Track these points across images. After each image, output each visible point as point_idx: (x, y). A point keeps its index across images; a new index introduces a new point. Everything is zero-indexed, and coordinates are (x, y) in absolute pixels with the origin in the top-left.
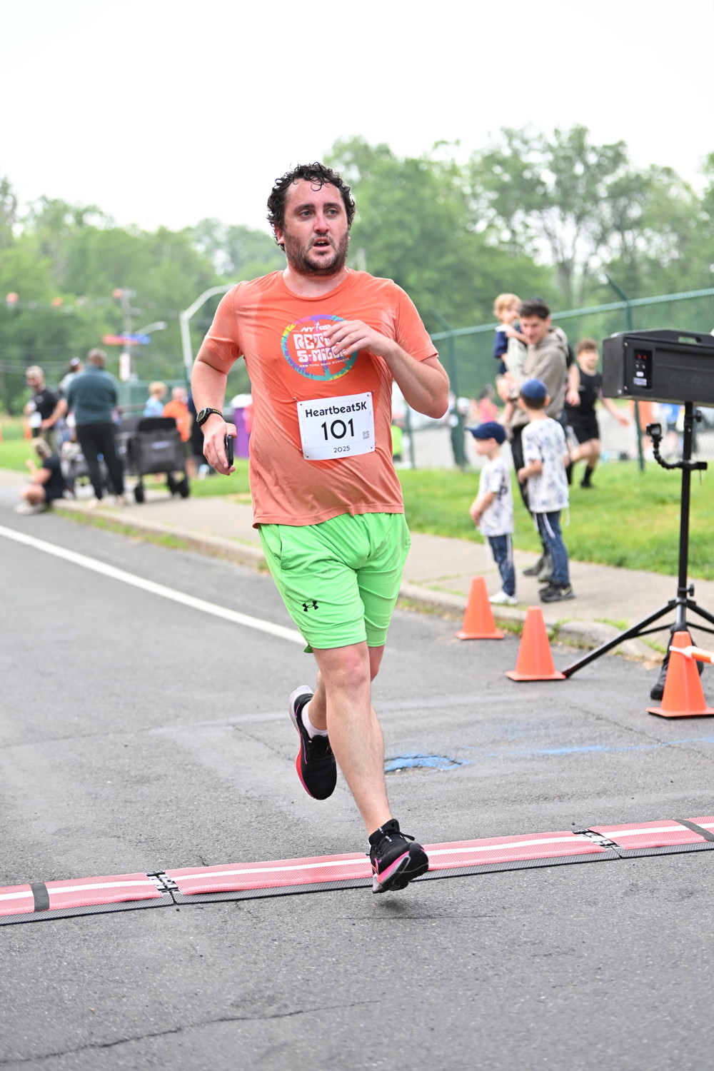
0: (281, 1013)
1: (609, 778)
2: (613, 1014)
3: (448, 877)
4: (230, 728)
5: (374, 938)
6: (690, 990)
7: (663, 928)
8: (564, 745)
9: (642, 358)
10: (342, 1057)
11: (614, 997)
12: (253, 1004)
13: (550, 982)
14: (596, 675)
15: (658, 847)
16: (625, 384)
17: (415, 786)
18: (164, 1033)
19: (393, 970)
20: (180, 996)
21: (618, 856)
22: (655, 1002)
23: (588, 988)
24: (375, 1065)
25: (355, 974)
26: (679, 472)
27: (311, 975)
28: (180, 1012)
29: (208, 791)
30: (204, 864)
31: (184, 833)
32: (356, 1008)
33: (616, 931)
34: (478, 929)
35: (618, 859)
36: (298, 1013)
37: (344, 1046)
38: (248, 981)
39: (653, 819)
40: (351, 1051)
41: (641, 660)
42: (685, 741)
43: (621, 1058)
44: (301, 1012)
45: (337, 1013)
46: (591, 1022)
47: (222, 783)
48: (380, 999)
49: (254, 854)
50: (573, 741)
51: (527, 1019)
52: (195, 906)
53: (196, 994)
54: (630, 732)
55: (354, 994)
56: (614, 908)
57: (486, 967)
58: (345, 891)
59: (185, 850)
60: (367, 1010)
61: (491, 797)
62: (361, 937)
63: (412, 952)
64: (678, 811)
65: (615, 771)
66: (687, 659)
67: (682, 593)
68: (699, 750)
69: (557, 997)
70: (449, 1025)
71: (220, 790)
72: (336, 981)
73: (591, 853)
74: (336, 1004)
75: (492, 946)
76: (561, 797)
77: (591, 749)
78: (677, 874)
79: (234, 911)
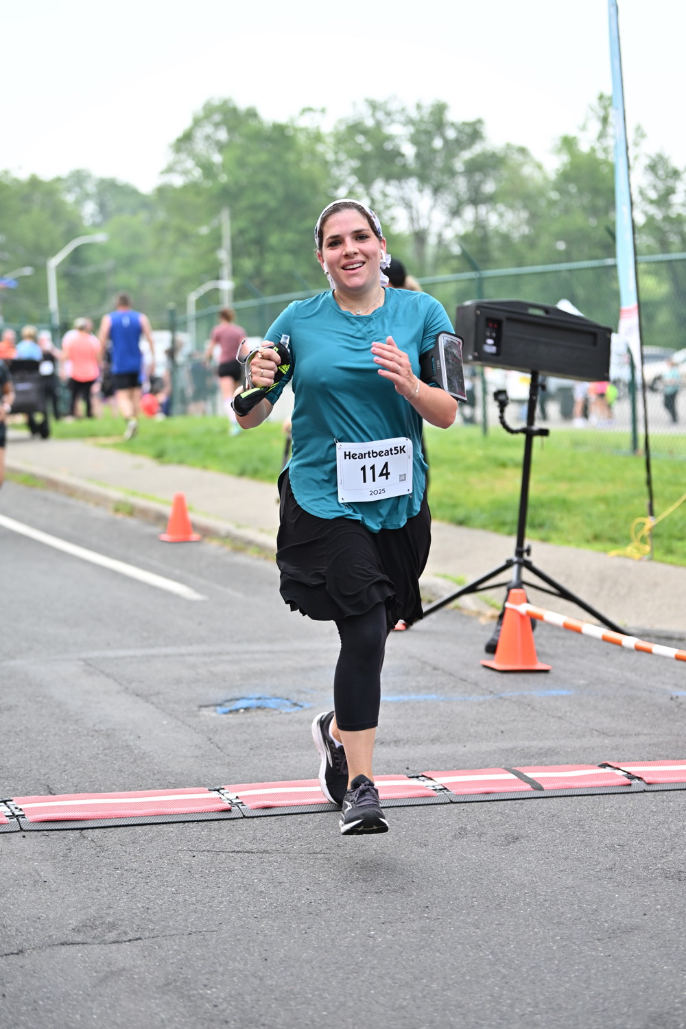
0: (120, 939)
1: (443, 726)
2: (438, 951)
3: (286, 815)
4: (81, 663)
5: (213, 870)
6: (512, 931)
7: (489, 871)
8: (401, 692)
9: (493, 327)
10: (178, 984)
11: (439, 935)
12: (93, 929)
13: (379, 918)
14: (435, 628)
15: (487, 793)
16: (476, 350)
17: (257, 726)
18: (6, 955)
19: (230, 902)
20: (23, 919)
21: (449, 801)
22: (478, 940)
23: (416, 926)
24: (209, 992)
25: (194, 904)
26: (522, 437)
27: (151, 904)
28: (23, 935)
29: (57, 722)
30: (50, 793)
31: (32, 762)
32: (193, 937)
33: (444, 872)
34: (313, 866)
35: (449, 803)
36: (137, 939)
37: (181, 973)
38: (90, 907)
39: (483, 766)
40: (187, 977)
41: (477, 615)
42: (516, 693)
43: (445, 993)
44: (140, 939)
45: (174, 941)
46: (417, 958)
47: (71, 716)
48: (216, 929)
49: (100, 785)
50: (410, 689)
51: (357, 953)
52: (41, 833)
53: (39, 918)
54: (465, 683)
55: (192, 924)
56: (444, 850)
57: (319, 902)
58: (186, 824)
59: (33, 779)
60: (203, 939)
62: (200, 869)
63: (250, 885)
64: (507, 760)
65: (449, 720)
66: (522, 616)
67: (519, 553)
68: (529, 703)
69: (386, 932)
70: (282, 956)
71: (69, 722)
72: (174, 910)
73: (423, 797)
74: (174, 932)
75: (325, 882)
76: (397, 742)
77: (427, 697)
78: (503, 820)
79: (78, 839)
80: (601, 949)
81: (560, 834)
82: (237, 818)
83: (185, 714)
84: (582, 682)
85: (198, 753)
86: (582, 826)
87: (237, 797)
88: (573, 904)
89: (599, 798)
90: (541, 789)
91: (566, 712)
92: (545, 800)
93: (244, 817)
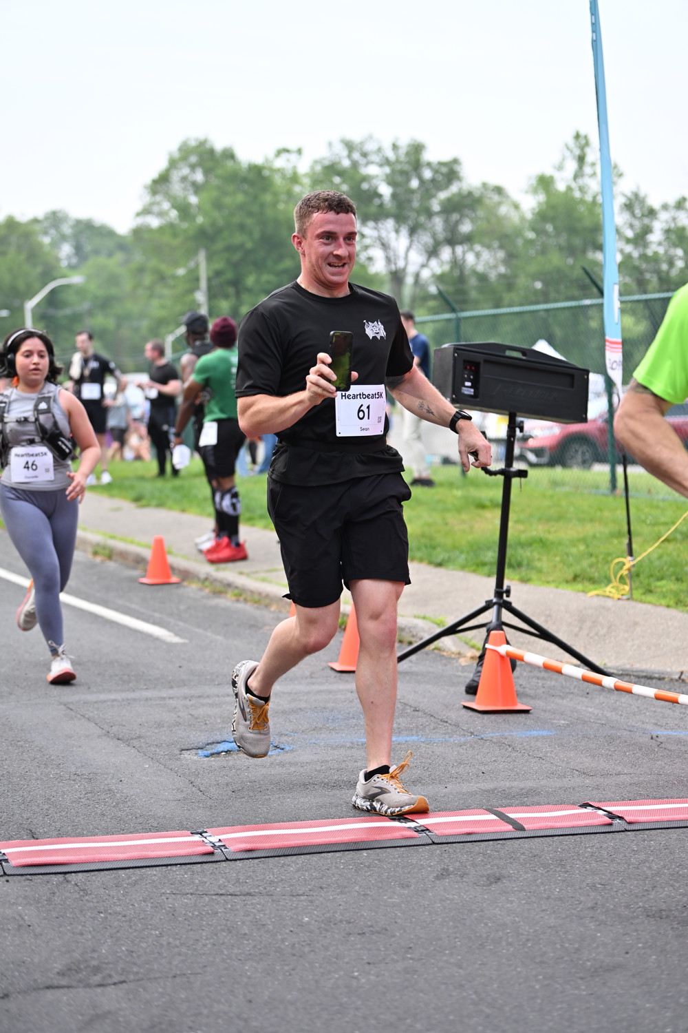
0: (105, 982)
2: (422, 991)
3: (268, 857)
4: (62, 707)
5: (196, 913)
6: (495, 970)
7: (471, 911)
9: (471, 369)
10: (164, 1026)
11: (423, 975)
12: (78, 973)
13: (363, 959)
14: (415, 669)
15: (469, 834)
16: (453, 393)
17: (239, 769)
19: (214, 945)
20: (8, 963)
21: (431, 842)
22: (461, 980)
23: (399, 966)
25: (177, 947)
26: (501, 478)
27: (135, 947)
28: (8, 979)
29: (39, 767)
30: (33, 837)
31: (15, 807)
32: (178, 980)
33: (427, 913)
34: (296, 908)
35: (431, 844)
36: (122, 982)
37: (166, 1016)
38: (74, 951)
39: (464, 807)
40: (172, 1020)
41: (457, 656)
42: (497, 734)
44: (124, 982)
45: (159, 984)
46: (401, 998)
47: (52, 760)
48: (200, 971)
49: (83, 829)
51: (341, 994)
52: (24, 878)
53: (24, 962)
54: (445, 724)
55: (176, 966)
56: (426, 890)
57: (303, 944)
58: (169, 867)
59: (16, 824)
60: (188, 982)
61: (311, 781)
62: (184, 912)
63: (233, 927)
64: (488, 801)
65: (430, 761)
66: (502, 657)
67: (501, 591)
68: (509, 743)
69: (369, 973)
70: (266, 997)
71: (50, 766)
72: (159, 953)
73: (405, 838)
74: (158, 975)
75: (308, 923)
77: (408, 739)
78: (485, 860)
79: (62, 883)
80: (583, 987)
81: (542, 874)
82: (219, 861)
83: (167, 757)
84: (563, 722)
85: (180, 796)
86: (563, 866)
87: (220, 840)
88: (555, 944)
89: (580, 838)
90: (523, 829)
91: (546, 752)
92: (526, 840)
93: (227, 860)
